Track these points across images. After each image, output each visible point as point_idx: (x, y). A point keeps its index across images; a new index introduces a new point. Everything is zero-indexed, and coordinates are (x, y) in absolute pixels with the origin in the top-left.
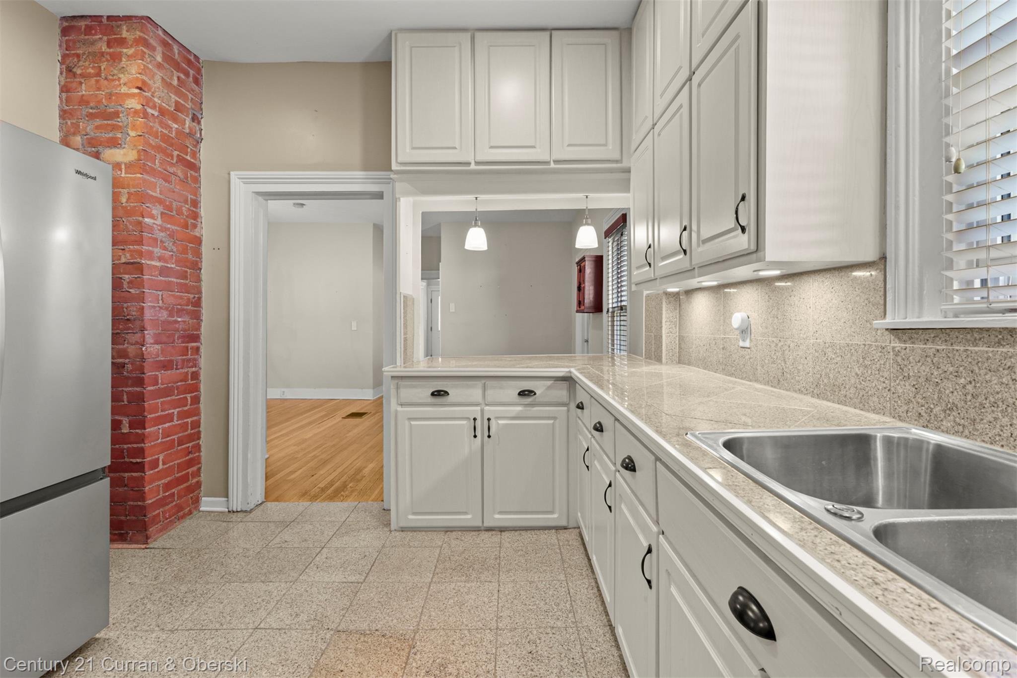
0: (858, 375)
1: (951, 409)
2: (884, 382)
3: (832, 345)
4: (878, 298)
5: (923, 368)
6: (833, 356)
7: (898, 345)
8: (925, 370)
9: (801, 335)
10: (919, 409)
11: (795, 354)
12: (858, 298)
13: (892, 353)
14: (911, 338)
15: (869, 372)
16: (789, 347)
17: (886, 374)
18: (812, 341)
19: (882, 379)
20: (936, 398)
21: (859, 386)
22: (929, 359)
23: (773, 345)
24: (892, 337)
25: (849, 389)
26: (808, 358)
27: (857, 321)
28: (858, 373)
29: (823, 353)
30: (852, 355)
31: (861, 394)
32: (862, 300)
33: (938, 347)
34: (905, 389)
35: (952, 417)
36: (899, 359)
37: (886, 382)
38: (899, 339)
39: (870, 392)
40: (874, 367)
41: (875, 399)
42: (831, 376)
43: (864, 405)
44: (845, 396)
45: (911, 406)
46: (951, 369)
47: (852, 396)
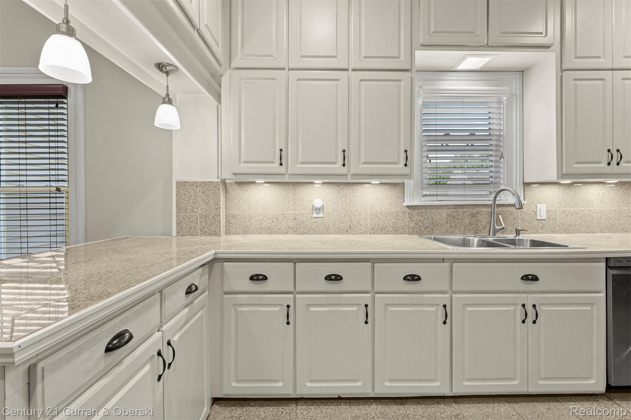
0: (393, 223)
1: (426, 228)
2: (405, 224)
3: (381, 213)
4: (401, 196)
5: (418, 217)
6: (382, 217)
7: (410, 211)
8: (419, 218)
9: (363, 209)
10: (417, 230)
11: (358, 218)
12: (393, 195)
13: (407, 214)
14: (414, 209)
15: (399, 221)
16: (354, 215)
17: (405, 221)
18: (369, 212)
19: (404, 223)
20: (422, 225)
21: (394, 226)
22: (420, 215)
23: (342, 215)
24: (407, 209)
25: (390, 228)
26: (367, 219)
27: (393, 203)
28: (394, 221)
29: (376, 216)
30: (391, 215)
31: (395, 229)
32: (394, 196)
33: (423, 211)
34: (413, 225)
35: (427, 230)
36: (410, 215)
37: (406, 223)
38: (410, 209)
39: (399, 228)
40: (400, 219)
41: (401, 230)
42: (381, 225)
43: (397, 233)
44: (388, 231)
45: (414, 229)
46: (426, 217)
47: (391, 230)
